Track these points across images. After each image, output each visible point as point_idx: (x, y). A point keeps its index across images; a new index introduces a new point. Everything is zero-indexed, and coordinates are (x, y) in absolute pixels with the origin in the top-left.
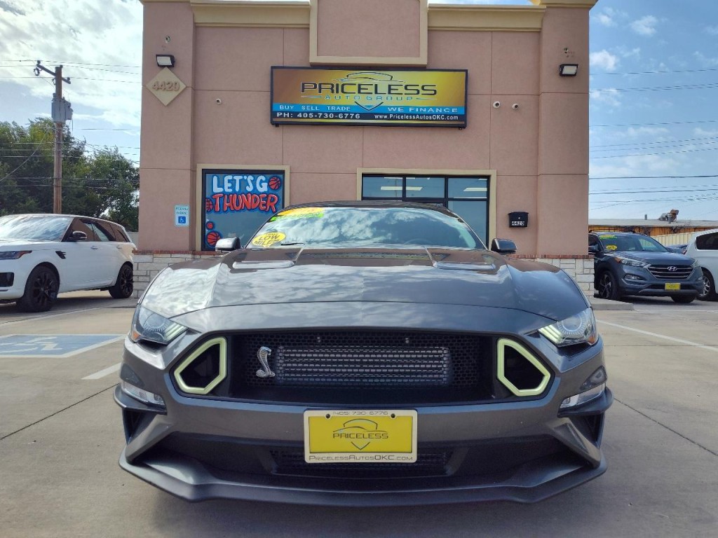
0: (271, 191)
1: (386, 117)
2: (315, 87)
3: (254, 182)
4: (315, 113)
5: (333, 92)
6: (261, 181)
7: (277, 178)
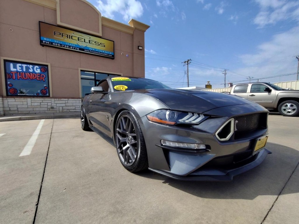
0: (42, 73)
1: (88, 51)
2: (60, 34)
3: (33, 68)
4: (61, 44)
5: (68, 38)
6: (37, 68)
7: (44, 68)
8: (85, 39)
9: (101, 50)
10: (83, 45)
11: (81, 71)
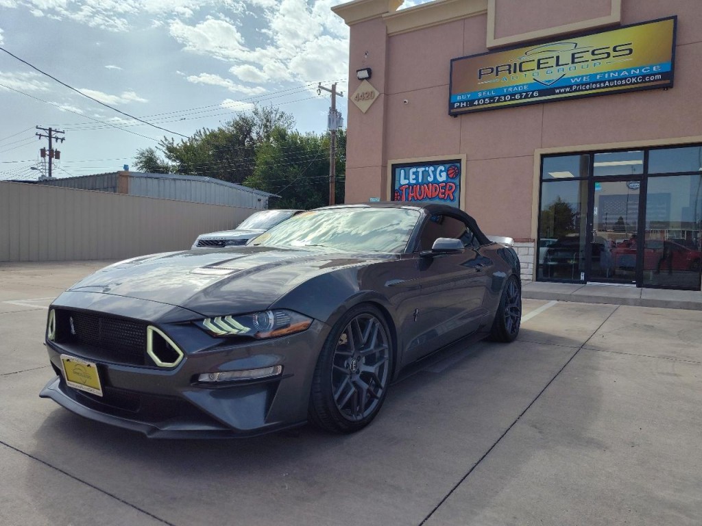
0: (449, 180)
2: (492, 72)
3: (434, 172)
4: (491, 98)
5: (510, 73)
6: (441, 171)
9: (614, 72)
11: (543, 156)
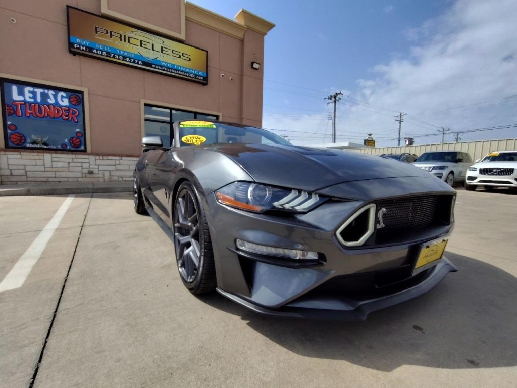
0: (72, 106)
1: (160, 68)
2: (107, 33)
4: (107, 53)
5: (121, 40)
6: (62, 97)
7: (76, 97)
8: (153, 45)
9: (183, 67)
10: (149, 55)
11: (146, 105)
